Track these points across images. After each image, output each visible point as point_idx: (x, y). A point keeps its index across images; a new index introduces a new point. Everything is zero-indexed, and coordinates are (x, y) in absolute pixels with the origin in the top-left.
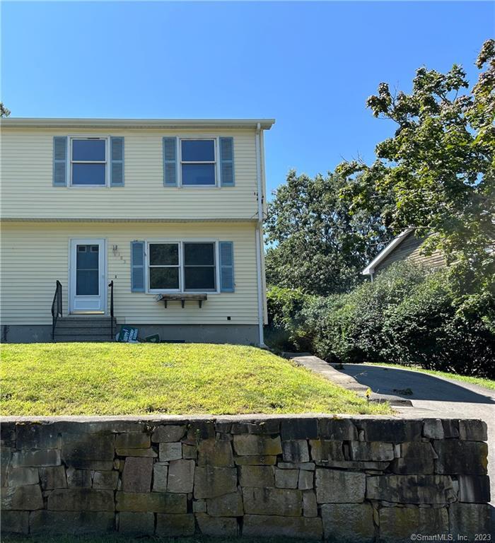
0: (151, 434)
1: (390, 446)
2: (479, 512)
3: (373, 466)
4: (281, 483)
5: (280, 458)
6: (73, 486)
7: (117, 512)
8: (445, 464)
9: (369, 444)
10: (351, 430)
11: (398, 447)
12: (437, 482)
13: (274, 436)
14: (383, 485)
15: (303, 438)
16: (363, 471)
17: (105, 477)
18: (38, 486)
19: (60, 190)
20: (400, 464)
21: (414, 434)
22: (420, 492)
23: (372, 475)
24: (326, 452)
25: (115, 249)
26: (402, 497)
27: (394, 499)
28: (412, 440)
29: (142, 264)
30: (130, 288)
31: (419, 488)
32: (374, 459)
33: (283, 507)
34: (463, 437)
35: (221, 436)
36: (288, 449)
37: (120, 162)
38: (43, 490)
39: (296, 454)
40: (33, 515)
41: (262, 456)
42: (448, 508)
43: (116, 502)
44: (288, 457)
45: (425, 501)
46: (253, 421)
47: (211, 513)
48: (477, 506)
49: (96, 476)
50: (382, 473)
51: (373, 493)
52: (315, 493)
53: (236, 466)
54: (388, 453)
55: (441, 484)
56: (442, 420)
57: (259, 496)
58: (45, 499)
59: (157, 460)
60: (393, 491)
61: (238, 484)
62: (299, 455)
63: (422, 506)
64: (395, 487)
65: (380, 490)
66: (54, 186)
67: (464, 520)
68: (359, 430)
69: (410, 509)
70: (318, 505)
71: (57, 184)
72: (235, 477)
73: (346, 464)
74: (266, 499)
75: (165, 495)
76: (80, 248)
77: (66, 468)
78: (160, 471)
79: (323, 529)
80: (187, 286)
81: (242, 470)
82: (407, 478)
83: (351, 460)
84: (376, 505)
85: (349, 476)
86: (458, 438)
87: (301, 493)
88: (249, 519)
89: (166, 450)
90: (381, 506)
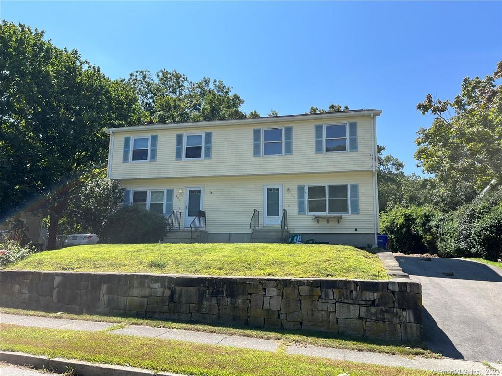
0: (262, 284)
1: (372, 294)
2: (417, 327)
3: (363, 302)
4: (320, 308)
5: (320, 297)
6: (230, 305)
7: (248, 317)
8: (398, 303)
9: (361, 292)
10: (353, 285)
11: (376, 294)
12: (395, 311)
13: (317, 287)
14: (368, 311)
15: (331, 289)
16: (359, 304)
17: (244, 302)
18: (216, 304)
19: (258, 159)
20: (376, 302)
21: (383, 288)
22: (386, 316)
23: (363, 307)
24: (341, 295)
25: (288, 190)
26: (377, 317)
27: (373, 318)
28: (382, 291)
29: (304, 198)
30: (297, 212)
31: (385, 314)
32: (364, 299)
33: (321, 319)
34: (409, 291)
35: (293, 286)
36: (323, 293)
37: (290, 141)
38: (218, 306)
39: (327, 295)
40: (214, 316)
41: (312, 296)
42: (400, 325)
43: (248, 313)
44: (323, 296)
45: (388, 319)
46: (308, 280)
47: (288, 320)
48: (415, 324)
49: (240, 301)
50: (368, 306)
51: (363, 315)
52: (336, 313)
53: (300, 300)
54: (370, 297)
55: (397, 313)
56: (398, 282)
57: (310, 314)
58: (219, 310)
59: (265, 295)
60: (372, 314)
61: (301, 308)
62: (328, 296)
63: (387, 322)
64: (373, 312)
65: (367, 313)
66: (254, 156)
67: (409, 330)
68: (357, 286)
69: (381, 323)
70: (337, 319)
71: (255, 155)
72: (299, 305)
73: (350, 301)
74: (312, 315)
75: (268, 311)
76: (269, 190)
77: (228, 297)
78: (266, 300)
79: (338, 330)
80: (331, 211)
81: (302, 302)
82: (379, 309)
83: (353, 299)
84: (364, 320)
85: (352, 307)
86: (406, 291)
87: (328, 313)
88: (305, 323)
89: (269, 291)
90: (366, 321)
